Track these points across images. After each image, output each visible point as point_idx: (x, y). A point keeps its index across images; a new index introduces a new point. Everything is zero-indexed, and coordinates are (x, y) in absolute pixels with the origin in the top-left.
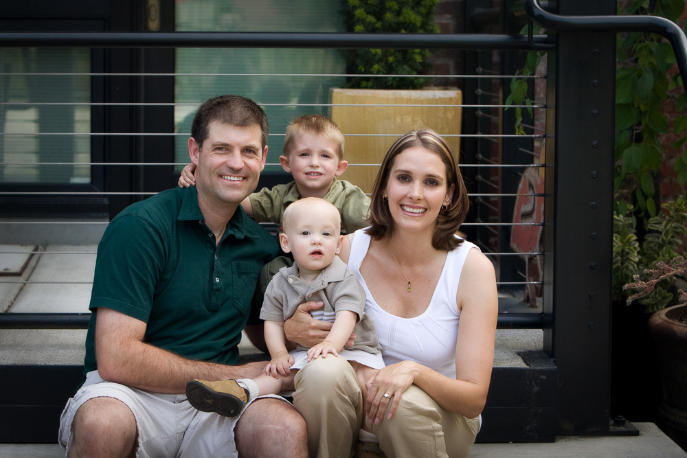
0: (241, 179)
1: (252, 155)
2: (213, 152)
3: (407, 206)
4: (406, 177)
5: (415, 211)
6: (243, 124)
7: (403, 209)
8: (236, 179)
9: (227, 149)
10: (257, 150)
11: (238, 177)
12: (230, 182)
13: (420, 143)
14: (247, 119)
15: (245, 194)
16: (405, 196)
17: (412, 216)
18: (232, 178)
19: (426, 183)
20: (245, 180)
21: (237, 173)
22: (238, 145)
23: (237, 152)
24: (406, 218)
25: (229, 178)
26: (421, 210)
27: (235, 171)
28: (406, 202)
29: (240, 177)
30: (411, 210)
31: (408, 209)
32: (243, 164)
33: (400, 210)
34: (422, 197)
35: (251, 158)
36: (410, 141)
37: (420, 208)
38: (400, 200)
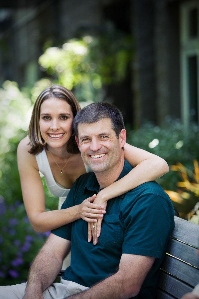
2: (82, 143)
3: (52, 134)
4: (48, 117)
5: (57, 136)
7: (50, 136)
9: (89, 139)
12: (95, 159)
13: (53, 95)
16: (49, 129)
17: (56, 139)
19: (60, 119)
22: (94, 134)
23: (94, 140)
24: (52, 141)
25: (94, 157)
26: (60, 135)
27: (96, 152)
28: (50, 132)
30: (54, 136)
31: (52, 136)
33: (48, 137)
34: (59, 128)
36: (47, 95)
37: (59, 134)
38: (47, 131)
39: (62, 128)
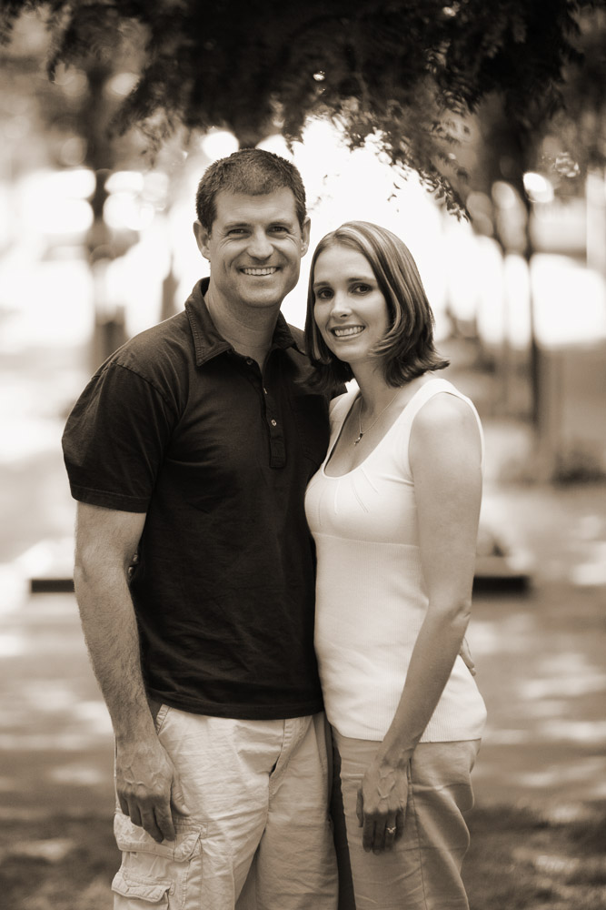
0: (272, 270)
1: (283, 233)
2: (228, 238)
3: (337, 328)
6: (263, 191)
8: (264, 272)
9: (245, 231)
10: (290, 226)
11: (266, 268)
12: (256, 278)
14: (267, 182)
15: (281, 291)
18: (258, 272)
19: (354, 292)
20: (278, 272)
21: (265, 264)
22: (261, 222)
23: (260, 234)
25: (254, 272)
27: (260, 262)
28: (335, 324)
29: (270, 268)
32: (271, 250)
35: (282, 238)
38: (329, 323)
39: (355, 313)
